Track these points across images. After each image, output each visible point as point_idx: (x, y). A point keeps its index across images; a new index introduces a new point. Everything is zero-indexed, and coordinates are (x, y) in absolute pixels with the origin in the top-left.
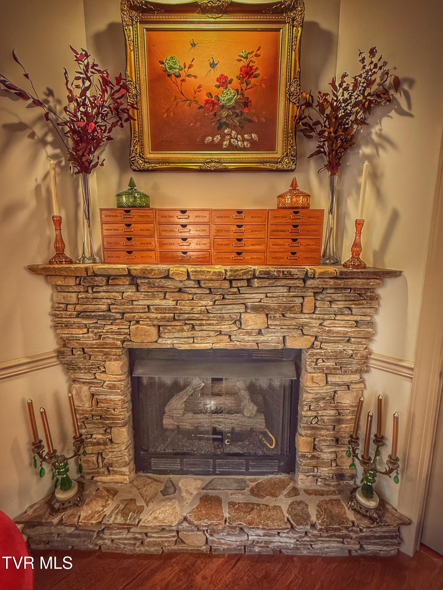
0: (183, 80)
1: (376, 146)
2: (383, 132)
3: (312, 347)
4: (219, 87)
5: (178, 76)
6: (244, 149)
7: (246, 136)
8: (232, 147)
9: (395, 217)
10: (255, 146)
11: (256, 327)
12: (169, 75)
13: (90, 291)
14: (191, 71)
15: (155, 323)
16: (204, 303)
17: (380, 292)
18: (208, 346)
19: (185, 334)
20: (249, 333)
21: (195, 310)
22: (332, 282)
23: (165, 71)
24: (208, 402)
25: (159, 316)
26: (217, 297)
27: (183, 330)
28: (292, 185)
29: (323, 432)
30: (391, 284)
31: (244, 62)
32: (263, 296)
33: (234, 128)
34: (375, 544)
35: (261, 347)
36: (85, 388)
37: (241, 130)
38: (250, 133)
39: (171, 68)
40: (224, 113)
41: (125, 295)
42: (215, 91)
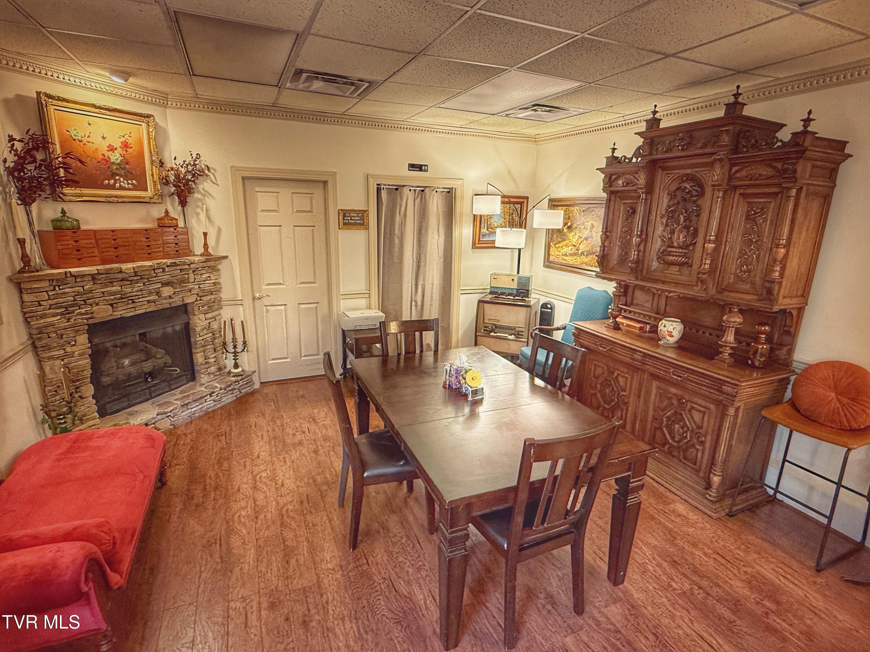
0: (85, 144)
1: (204, 195)
2: (206, 189)
3: (196, 301)
4: (109, 151)
5: (81, 141)
6: (129, 189)
7: (129, 182)
8: (121, 188)
9: (219, 230)
10: (135, 188)
11: (169, 294)
12: (74, 140)
13: (57, 289)
14: (89, 140)
15: (110, 302)
16: (139, 285)
17: (219, 267)
18: (144, 311)
19: (130, 306)
20: (165, 298)
21: (134, 290)
22: (201, 264)
23: (71, 136)
24: (124, 361)
25: (112, 297)
26: (146, 280)
27: (128, 304)
28: (165, 213)
29: (209, 347)
30: (224, 262)
31: (123, 139)
32: (169, 276)
33: (121, 176)
35: (173, 305)
36: (58, 362)
37: (126, 178)
38: (132, 180)
39: (75, 135)
40: (115, 167)
41: (85, 288)
42: (107, 154)
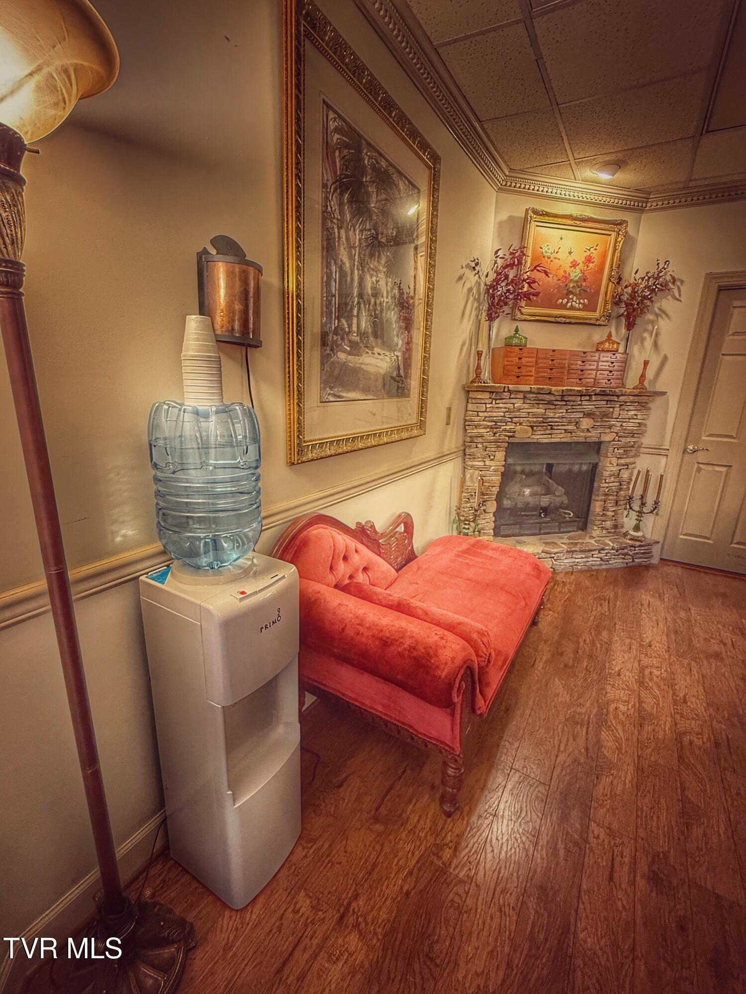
0: (551, 261)
2: (662, 307)
3: (613, 440)
4: (571, 267)
5: (549, 258)
6: (579, 309)
7: (581, 301)
8: (572, 308)
9: (665, 359)
10: (586, 308)
11: (587, 427)
12: (544, 257)
13: (494, 403)
14: (557, 256)
15: (532, 424)
16: (561, 411)
17: (650, 405)
18: (558, 440)
19: (548, 432)
20: (583, 431)
21: (556, 416)
22: (632, 398)
23: (542, 253)
25: (535, 419)
26: (569, 407)
27: (547, 429)
28: (608, 337)
29: (611, 497)
30: (659, 400)
31: (588, 253)
32: (593, 407)
33: (575, 295)
34: (640, 558)
35: (588, 440)
36: (477, 472)
37: (579, 296)
38: (584, 299)
39: (546, 252)
40: (572, 285)
41: (516, 405)
42: (568, 270)
